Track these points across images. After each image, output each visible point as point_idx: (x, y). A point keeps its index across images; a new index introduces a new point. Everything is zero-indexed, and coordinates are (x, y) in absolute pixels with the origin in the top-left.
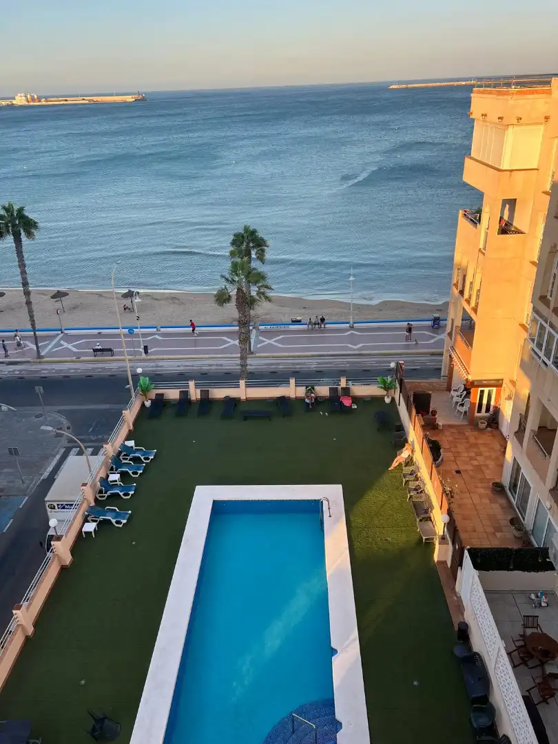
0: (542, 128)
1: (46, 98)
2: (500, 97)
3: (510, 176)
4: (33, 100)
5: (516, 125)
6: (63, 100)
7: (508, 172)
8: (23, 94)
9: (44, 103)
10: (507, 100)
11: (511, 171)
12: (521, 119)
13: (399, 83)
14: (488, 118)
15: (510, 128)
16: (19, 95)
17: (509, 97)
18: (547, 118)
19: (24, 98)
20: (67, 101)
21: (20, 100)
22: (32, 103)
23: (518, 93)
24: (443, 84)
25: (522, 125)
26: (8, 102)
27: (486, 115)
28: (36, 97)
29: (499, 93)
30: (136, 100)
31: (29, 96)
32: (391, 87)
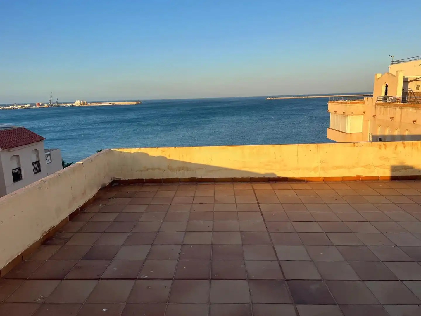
0: (362, 116)
1: (91, 103)
2: (342, 104)
3: (351, 135)
4: (84, 103)
5: (351, 115)
6: (99, 104)
7: (350, 134)
8: (79, 101)
9: (89, 105)
10: (346, 105)
11: (351, 133)
12: (353, 113)
13: (271, 97)
14: (337, 112)
15: (349, 116)
16: (77, 101)
17: (347, 104)
18: (364, 113)
19: (79, 103)
20: (101, 104)
21: (77, 104)
22: (83, 105)
23: (351, 103)
24: (293, 97)
25: (353, 115)
26: (71, 104)
27: (336, 111)
28: (85, 102)
29: (342, 103)
30: (137, 104)
31: (82, 102)
32: (267, 99)
